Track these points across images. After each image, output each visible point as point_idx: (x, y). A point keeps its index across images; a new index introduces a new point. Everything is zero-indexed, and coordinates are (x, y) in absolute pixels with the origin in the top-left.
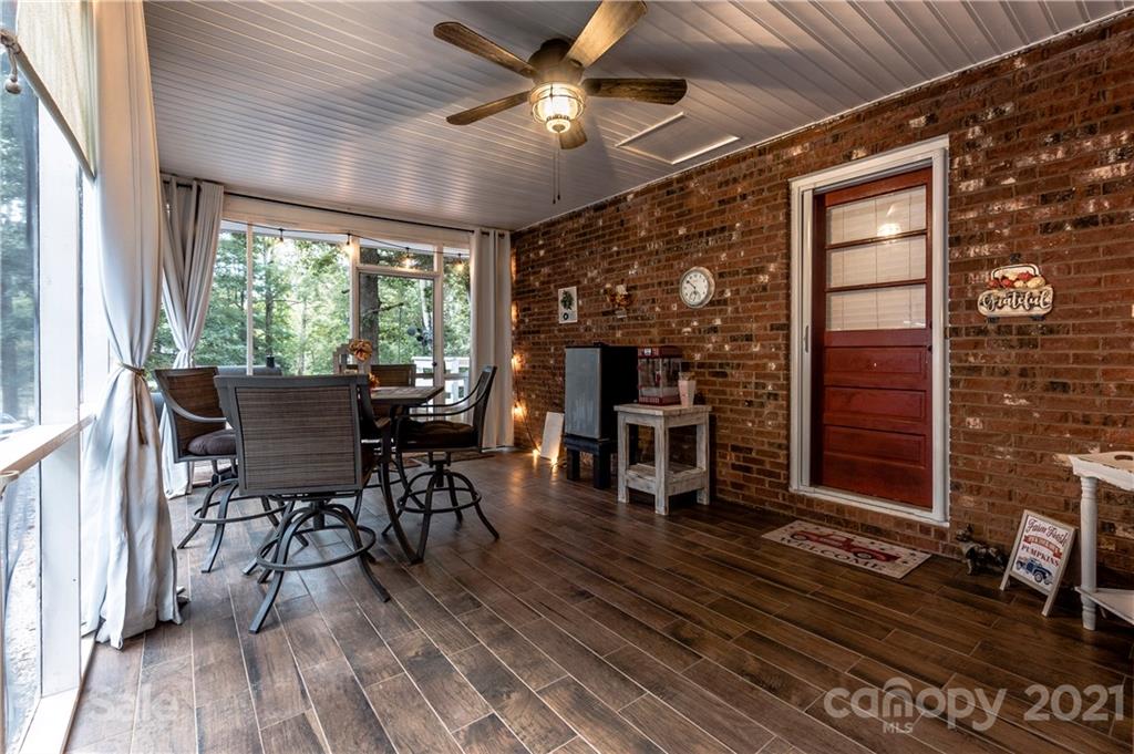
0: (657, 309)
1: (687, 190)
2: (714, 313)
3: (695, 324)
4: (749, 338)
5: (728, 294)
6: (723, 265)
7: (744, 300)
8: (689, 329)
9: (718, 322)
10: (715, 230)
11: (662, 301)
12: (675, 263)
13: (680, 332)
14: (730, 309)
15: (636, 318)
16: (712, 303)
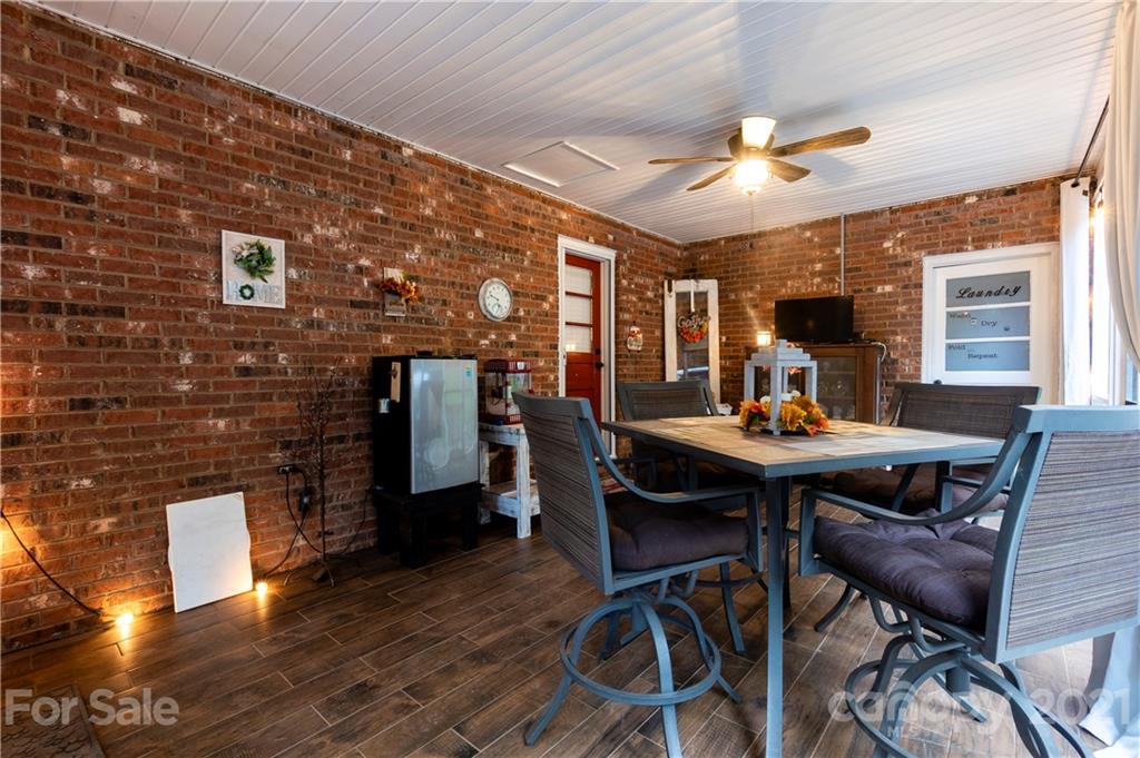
0: (449, 313)
1: (482, 193)
2: (509, 328)
3: (493, 337)
4: (537, 354)
5: (522, 313)
6: (517, 285)
7: (534, 321)
8: (487, 342)
9: (513, 338)
10: (510, 248)
11: (456, 306)
12: (472, 266)
13: (476, 344)
14: (523, 327)
15: (419, 320)
16: (508, 319)
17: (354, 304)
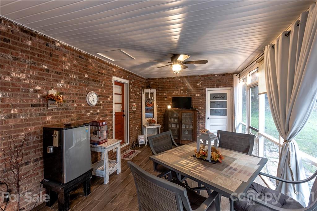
0: (75, 105)
1: (88, 61)
2: (97, 108)
3: (92, 112)
4: (106, 116)
5: (101, 102)
6: (100, 93)
7: (105, 104)
8: (89, 114)
9: (98, 111)
10: (97, 81)
11: (77, 102)
12: (84, 87)
13: (85, 115)
14: (102, 107)
15: (63, 109)
16: (97, 105)
17: (32, 106)
